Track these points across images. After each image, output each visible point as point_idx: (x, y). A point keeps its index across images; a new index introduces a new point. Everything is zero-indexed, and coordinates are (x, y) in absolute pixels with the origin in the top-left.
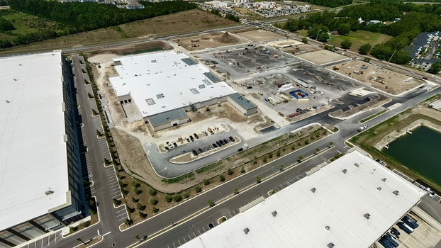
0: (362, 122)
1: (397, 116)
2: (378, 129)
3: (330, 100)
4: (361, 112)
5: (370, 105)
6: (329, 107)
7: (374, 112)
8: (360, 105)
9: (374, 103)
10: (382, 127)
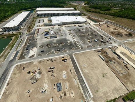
0: (22, 39)
1: (11, 50)
2: (16, 40)
3: (38, 39)
4: (25, 42)
5: (24, 47)
6: (35, 37)
7: (21, 46)
8: (28, 45)
9: (23, 50)
10: (15, 42)
